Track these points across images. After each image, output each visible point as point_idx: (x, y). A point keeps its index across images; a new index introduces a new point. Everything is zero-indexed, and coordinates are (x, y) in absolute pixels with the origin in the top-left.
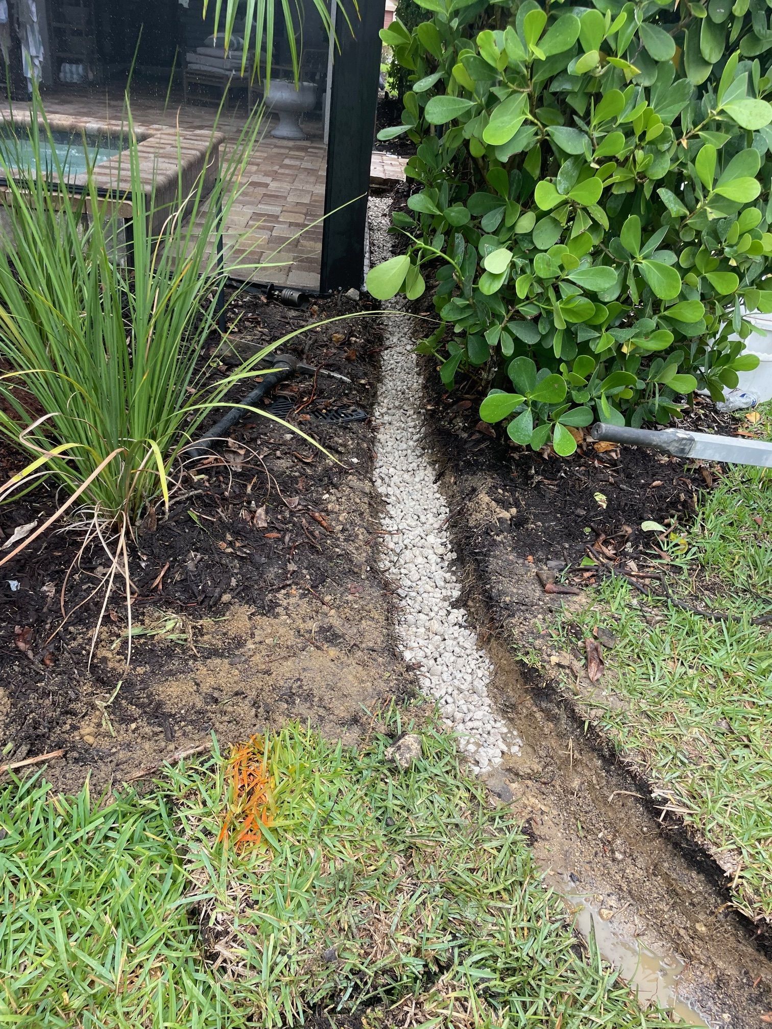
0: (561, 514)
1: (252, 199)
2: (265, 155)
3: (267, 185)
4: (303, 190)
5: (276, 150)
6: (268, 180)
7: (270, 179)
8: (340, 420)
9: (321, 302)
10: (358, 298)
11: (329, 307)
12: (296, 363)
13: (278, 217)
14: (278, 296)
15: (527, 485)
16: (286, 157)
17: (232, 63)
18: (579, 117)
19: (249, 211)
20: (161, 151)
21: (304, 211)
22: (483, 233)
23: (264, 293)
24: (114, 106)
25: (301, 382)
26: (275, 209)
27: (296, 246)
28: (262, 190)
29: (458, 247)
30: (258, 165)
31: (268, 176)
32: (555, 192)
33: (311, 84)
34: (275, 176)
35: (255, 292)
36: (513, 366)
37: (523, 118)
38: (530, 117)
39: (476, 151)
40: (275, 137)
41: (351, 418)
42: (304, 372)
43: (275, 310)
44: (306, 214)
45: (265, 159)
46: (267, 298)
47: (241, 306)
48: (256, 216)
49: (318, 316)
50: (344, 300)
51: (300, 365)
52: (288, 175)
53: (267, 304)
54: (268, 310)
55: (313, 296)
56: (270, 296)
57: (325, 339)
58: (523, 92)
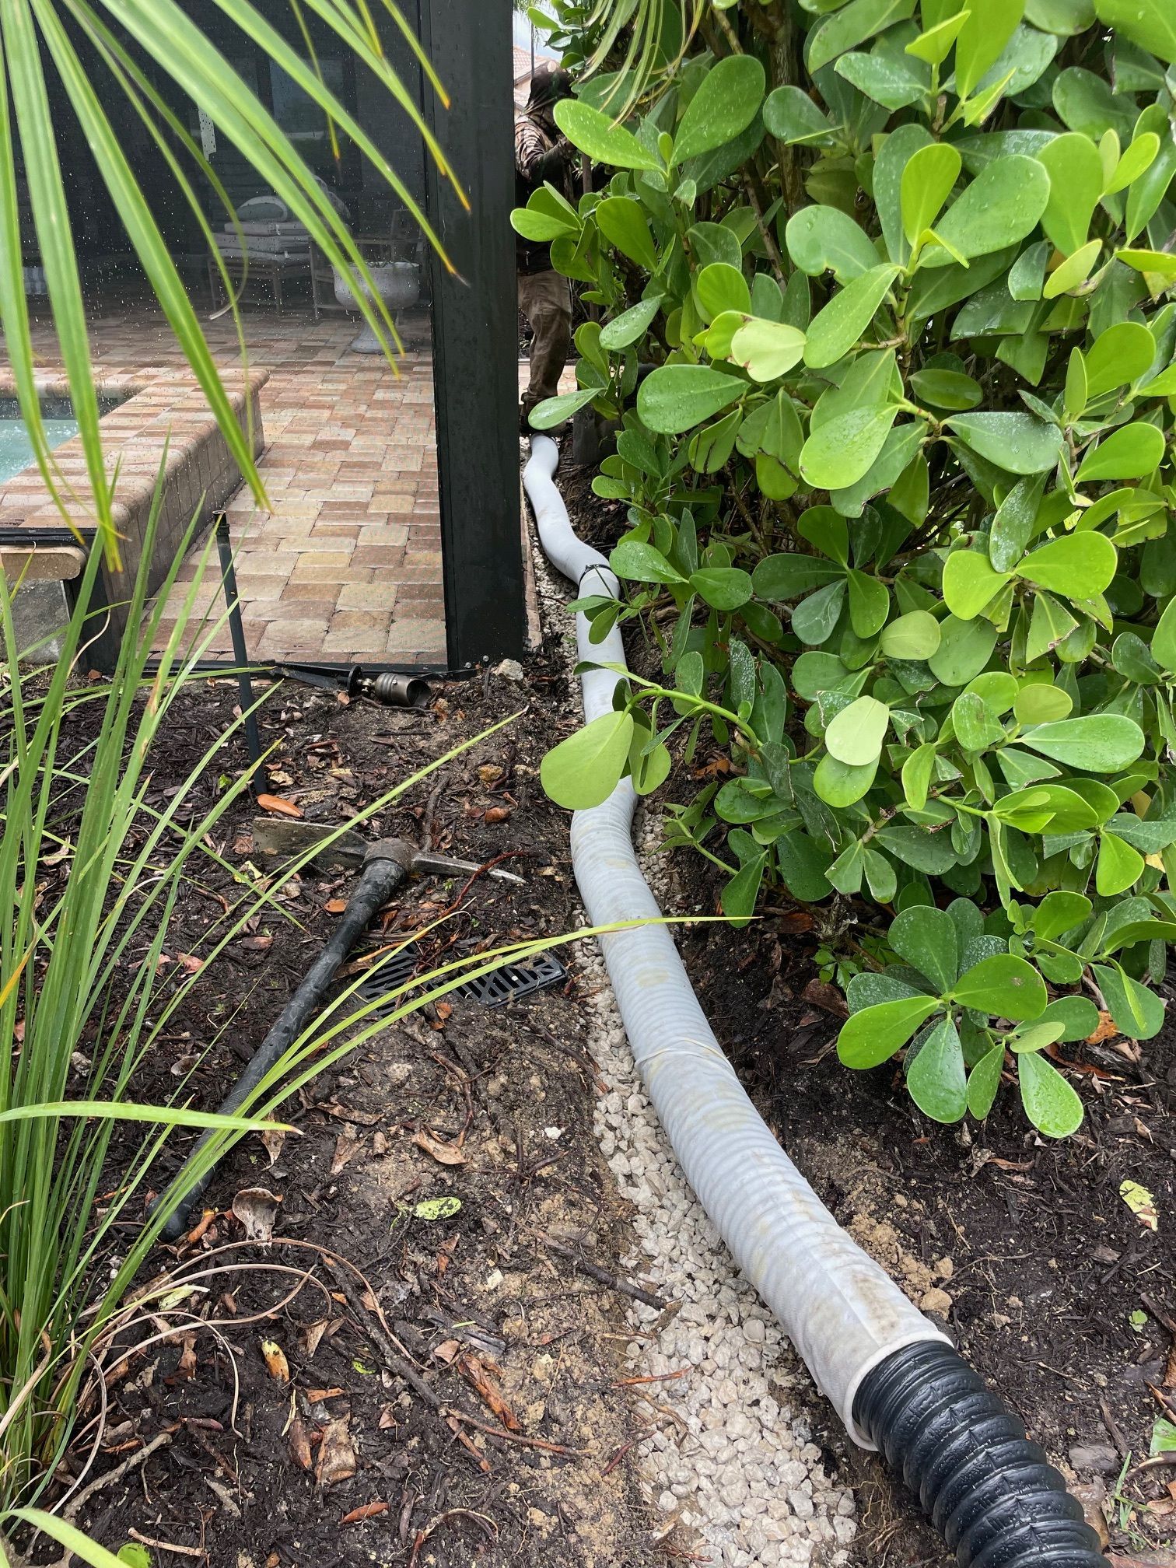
0: (1058, 1257)
1: (323, 477)
2: (343, 387)
3: (345, 445)
4: (408, 447)
5: (361, 376)
6: (348, 434)
7: (353, 431)
8: (511, 996)
9: (452, 686)
10: (521, 676)
11: (468, 699)
12: (410, 856)
13: (366, 505)
14: (371, 688)
15: (957, 1168)
16: (378, 387)
17: (282, 241)
18: (1030, 389)
19: (315, 499)
20: (151, 421)
21: (413, 487)
22: (799, 648)
23: (343, 684)
24: (99, 329)
25: (422, 894)
26: (361, 492)
27: (401, 563)
28: (339, 456)
29: (740, 671)
30: (331, 407)
31: (349, 426)
32: (986, 570)
33: (409, 265)
34: (360, 424)
35: (327, 685)
36: (900, 926)
37: (892, 411)
38: (909, 407)
39: (772, 486)
40: (356, 352)
41: (533, 983)
42: (428, 870)
43: (367, 718)
44: (415, 494)
45: (344, 394)
46: (350, 695)
47: (300, 720)
48: (330, 508)
49: (449, 717)
50: (496, 683)
51: (418, 857)
52: (382, 420)
53: (351, 708)
54: (352, 719)
55: (434, 678)
56: (355, 690)
57: (466, 776)
58: (885, 349)
